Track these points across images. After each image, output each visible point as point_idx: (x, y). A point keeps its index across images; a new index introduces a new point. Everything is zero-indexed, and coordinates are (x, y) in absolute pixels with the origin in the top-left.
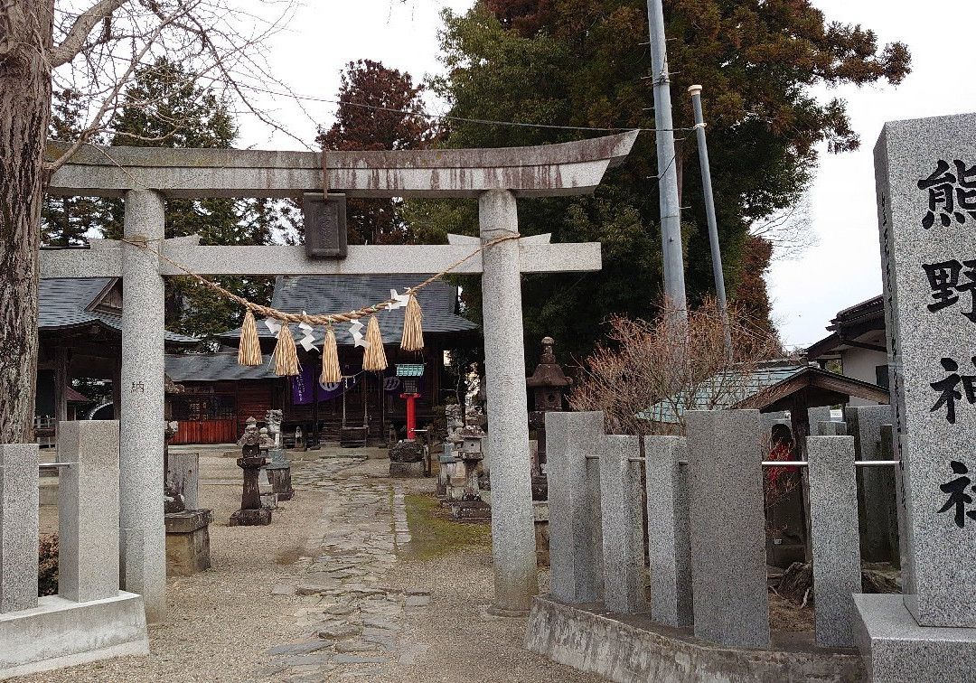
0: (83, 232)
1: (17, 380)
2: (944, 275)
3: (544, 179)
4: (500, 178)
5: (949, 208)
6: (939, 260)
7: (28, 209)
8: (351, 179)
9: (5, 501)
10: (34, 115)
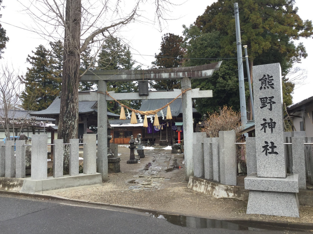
0: (92, 86)
1: (74, 125)
2: (264, 100)
3: (197, 74)
4: (186, 74)
5: (266, 85)
6: (263, 97)
7: (76, 86)
8: (149, 76)
9: (72, 151)
10: (76, 64)
